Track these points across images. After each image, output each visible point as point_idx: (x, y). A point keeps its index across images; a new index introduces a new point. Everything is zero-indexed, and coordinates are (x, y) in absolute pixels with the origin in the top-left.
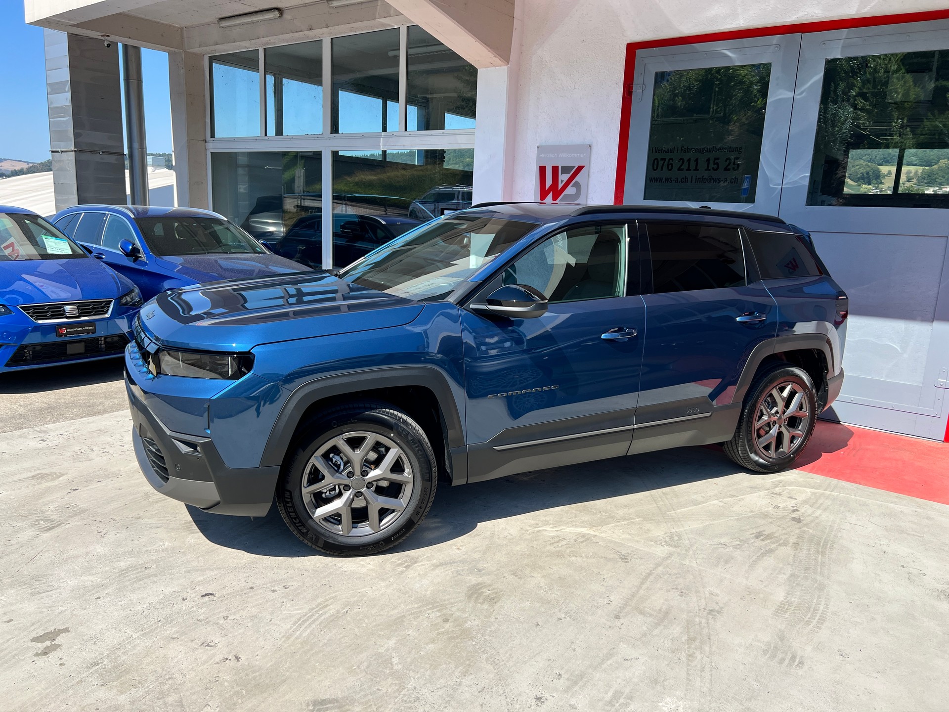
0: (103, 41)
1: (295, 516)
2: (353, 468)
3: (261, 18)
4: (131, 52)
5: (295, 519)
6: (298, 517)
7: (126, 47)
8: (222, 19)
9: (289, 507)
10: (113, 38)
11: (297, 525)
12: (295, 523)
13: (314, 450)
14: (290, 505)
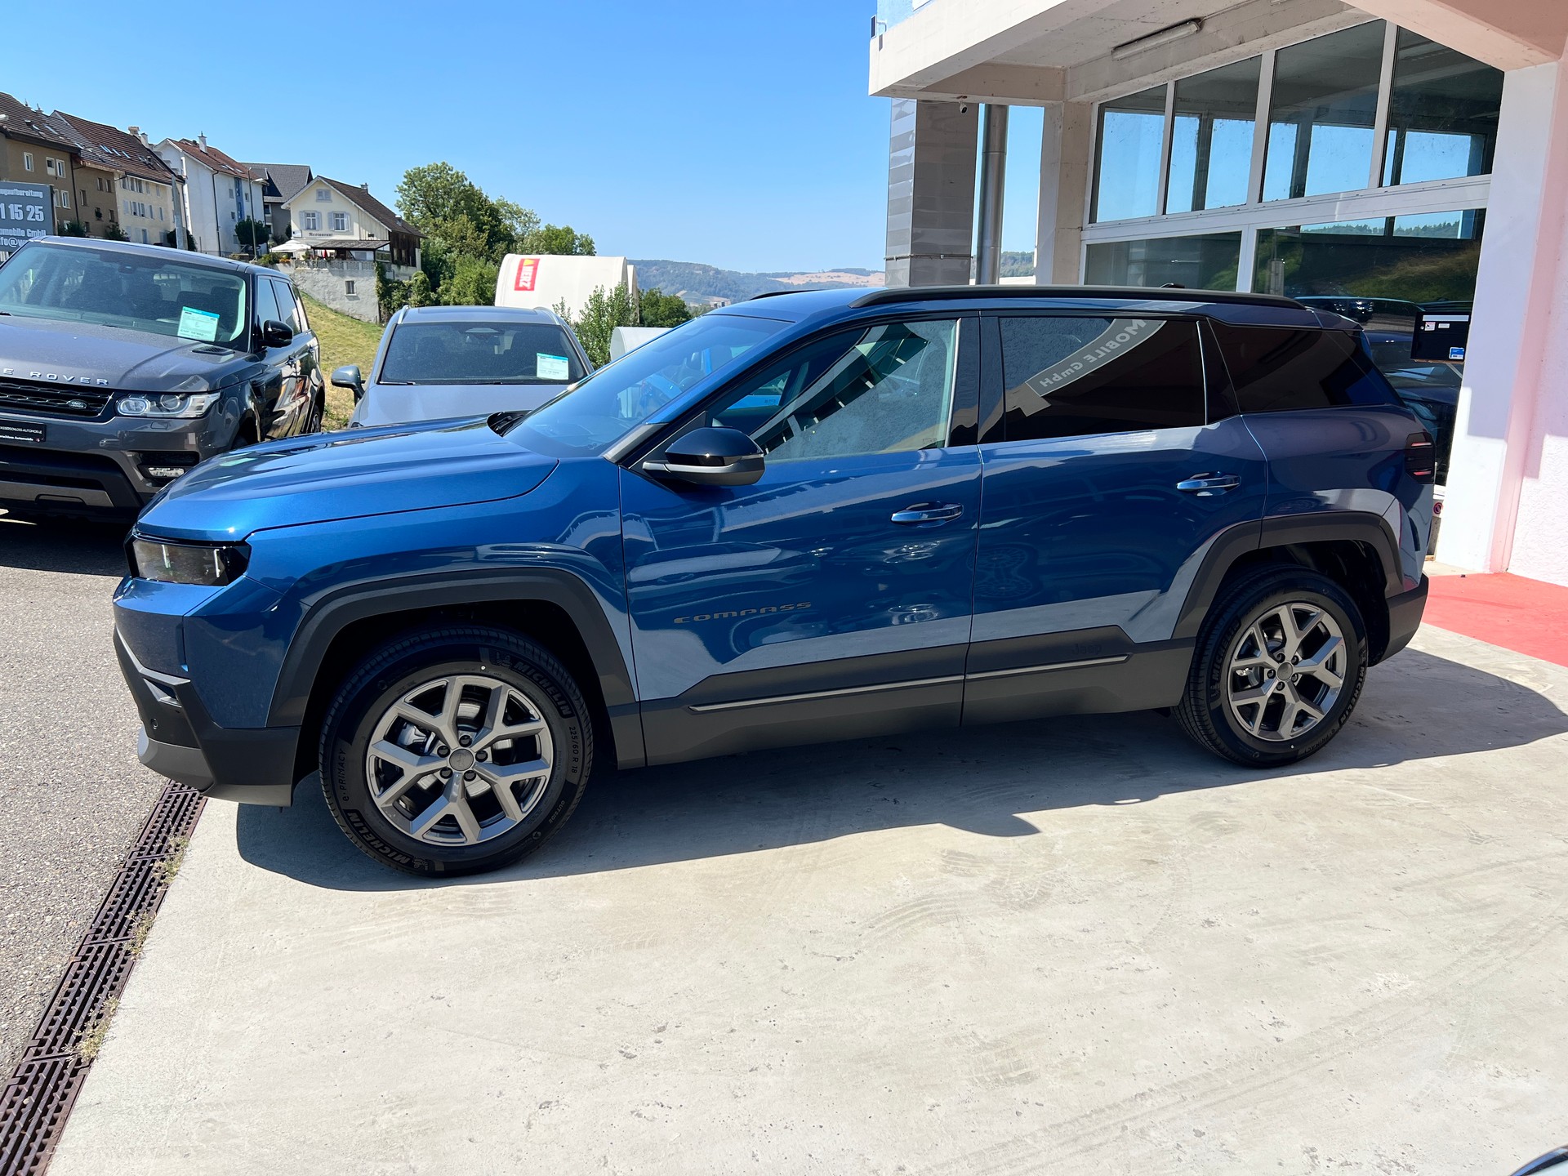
0: (958, 104)
1: (382, 845)
2: (444, 741)
3: (1171, 38)
4: (996, 113)
5: (382, 848)
6: (386, 844)
7: (989, 108)
8: (1117, 48)
9: (365, 834)
10: (971, 99)
11: (390, 855)
12: (386, 855)
13: (367, 737)
14: (365, 830)
